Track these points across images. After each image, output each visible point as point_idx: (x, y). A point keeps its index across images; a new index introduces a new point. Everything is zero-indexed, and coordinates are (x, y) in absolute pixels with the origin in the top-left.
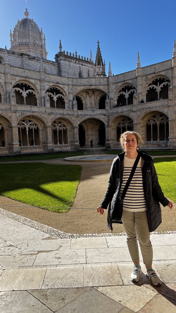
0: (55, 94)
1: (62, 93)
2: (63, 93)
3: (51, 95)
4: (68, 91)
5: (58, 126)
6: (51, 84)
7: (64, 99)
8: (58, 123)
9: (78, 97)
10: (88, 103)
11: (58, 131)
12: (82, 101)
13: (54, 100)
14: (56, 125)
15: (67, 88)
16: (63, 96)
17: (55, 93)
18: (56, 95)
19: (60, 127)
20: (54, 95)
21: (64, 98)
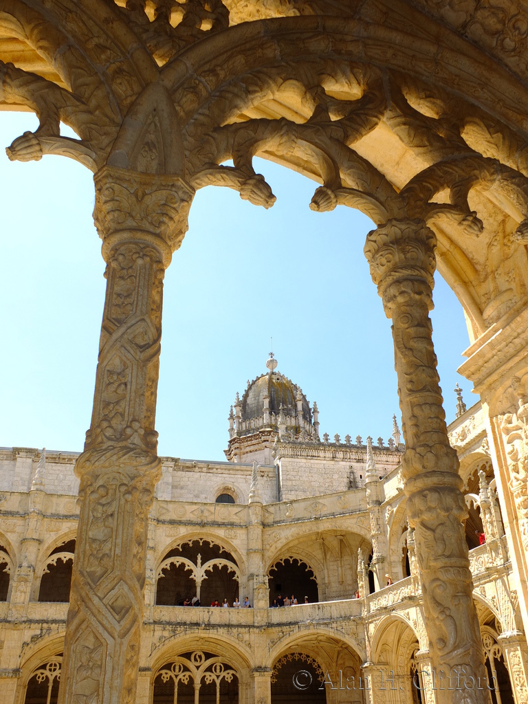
0: (199, 561)
1: (227, 556)
2: (233, 554)
3: (183, 565)
4: (246, 547)
5: (198, 668)
6: (183, 531)
7: (233, 573)
8: (200, 657)
9: (296, 561)
10: (332, 579)
11: (197, 686)
12: (311, 573)
13: (195, 578)
14: (191, 665)
15: (244, 537)
16: (230, 564)
17: (199, 557)
18: (202, 564)
19: (208, 674)
20: (196, 564)
21: (235, 568)
